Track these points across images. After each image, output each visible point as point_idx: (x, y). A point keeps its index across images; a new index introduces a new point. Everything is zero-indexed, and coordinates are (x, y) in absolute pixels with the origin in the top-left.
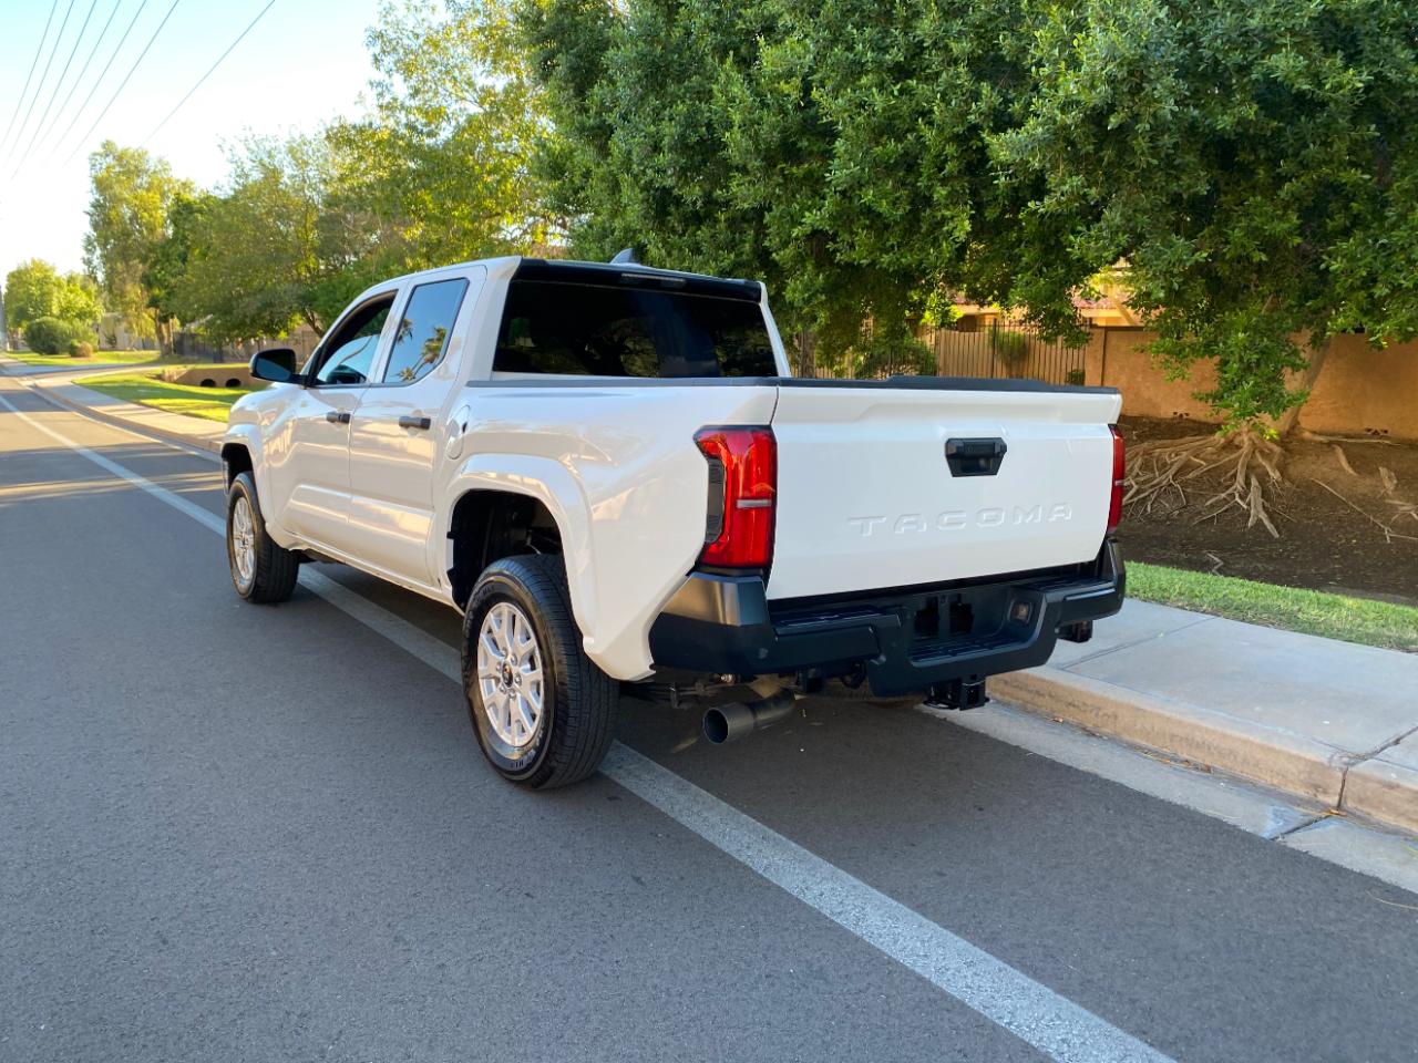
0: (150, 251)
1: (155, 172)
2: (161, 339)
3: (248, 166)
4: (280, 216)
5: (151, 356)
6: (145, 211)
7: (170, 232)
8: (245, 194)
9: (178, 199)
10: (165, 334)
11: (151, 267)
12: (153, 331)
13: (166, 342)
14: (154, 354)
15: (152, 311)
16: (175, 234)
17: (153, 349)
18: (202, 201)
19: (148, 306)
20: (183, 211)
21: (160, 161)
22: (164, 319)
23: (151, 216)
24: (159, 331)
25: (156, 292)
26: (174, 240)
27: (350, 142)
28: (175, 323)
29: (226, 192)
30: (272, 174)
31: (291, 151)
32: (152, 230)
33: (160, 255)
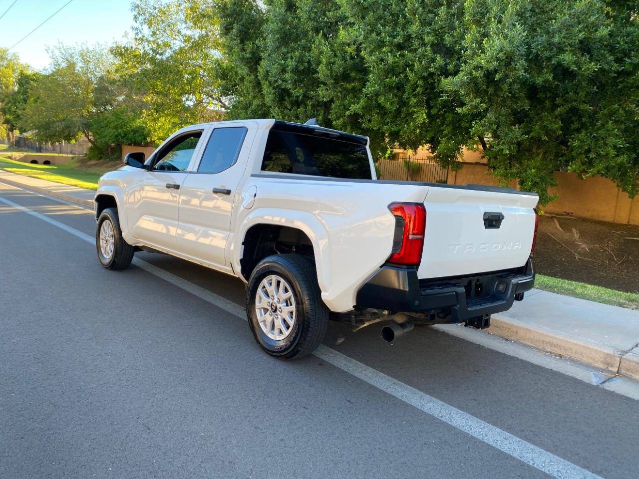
0: (6, 97)
1: (11, 60)
2: (9, 139)
3: (60, 60)
4: (75, 86)
5: (3, 147)
6: (4, 77)
7: (16, 89)
8: (57, 72)
9: (22, 73)
10: (11, 137)
11: (6, 105)
12: (5, 135)
13: (11, 141)
14: (5, 146)
15: (5, 125)
16: (19, 89)
17: (4, 143)
18: (34, 75)
19: (4, 123)
20: (24, 80)
21: (14, 54)
22: (12, 130)
23: (7, 80)
24: (8, 135)
25: (8, 116)
26: (18, 92)
27: (121, 55)
28: (17, 133)
29: (49, 72)
30: (71, 66)
31: (82, 55)
32: (7, 87)
33: (11, 99)
